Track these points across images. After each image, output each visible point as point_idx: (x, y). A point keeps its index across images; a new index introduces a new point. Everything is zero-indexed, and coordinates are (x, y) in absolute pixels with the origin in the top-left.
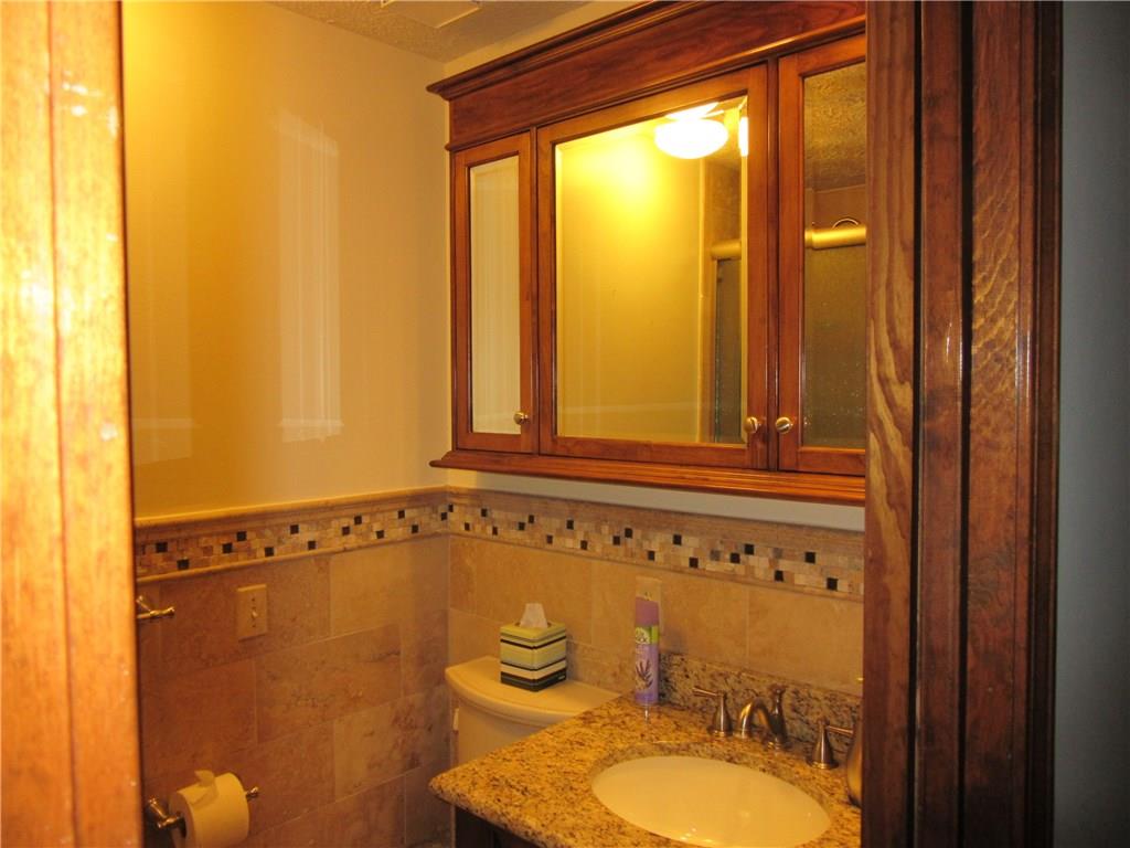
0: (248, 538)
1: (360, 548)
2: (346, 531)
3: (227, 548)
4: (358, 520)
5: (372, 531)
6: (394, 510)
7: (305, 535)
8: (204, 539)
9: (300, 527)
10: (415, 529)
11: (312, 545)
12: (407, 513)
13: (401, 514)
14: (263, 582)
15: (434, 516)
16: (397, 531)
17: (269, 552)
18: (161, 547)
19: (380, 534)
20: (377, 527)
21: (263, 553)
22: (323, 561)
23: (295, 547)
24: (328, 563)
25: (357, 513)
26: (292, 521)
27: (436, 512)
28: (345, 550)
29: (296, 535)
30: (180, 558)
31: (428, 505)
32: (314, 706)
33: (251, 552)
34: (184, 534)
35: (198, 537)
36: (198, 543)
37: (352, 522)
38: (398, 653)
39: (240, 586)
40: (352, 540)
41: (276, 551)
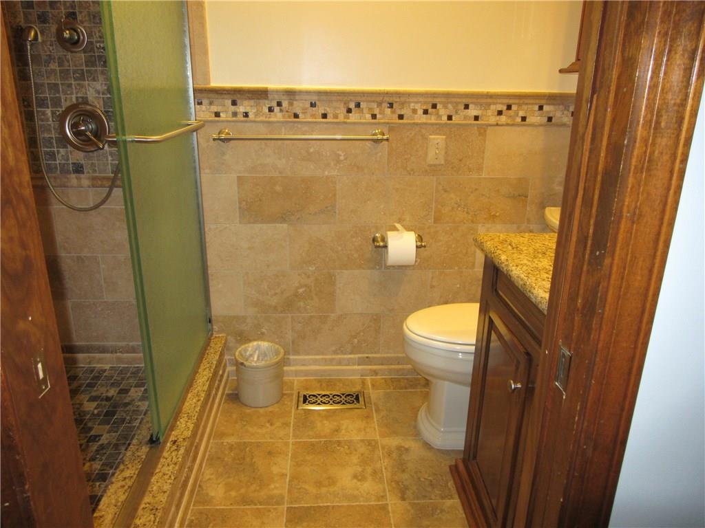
0: (438, 108)
1: (508, 125)
2: (500, 113)
3: (426, 112)
4: (509, 107)
5: (517, 116)
6: (536, 104)
7: (473, 111)
8: (413, 104)
9: (470, 106)
10: (550, 119)
11: (476, 118)
12: (546, 108)
13: (541, 108)
14: (444, 135)
15: (566, 112)
16: (536, 118)
17: (450, 118)
18: (391, 105)
19: (524, 119)
20: (521, 114)
21: (446, 118)
22: (483, 130)
23: (466, 117)
24: (485, 131)
25: (510, 102)
26: (465, 101)
27: (568, 111)
28: (497, 125)
29: (467, 110)
30: (400, 113)
31: (563, 104)
32: (467, 213)
33: (439, 117)
34: (402, 99)
35: (410, 102)
36: (409, 106)
37: (505, 108)
38: (527, 197)
39: (431, 135)
40: (503, 119)
41: (453, 118)
